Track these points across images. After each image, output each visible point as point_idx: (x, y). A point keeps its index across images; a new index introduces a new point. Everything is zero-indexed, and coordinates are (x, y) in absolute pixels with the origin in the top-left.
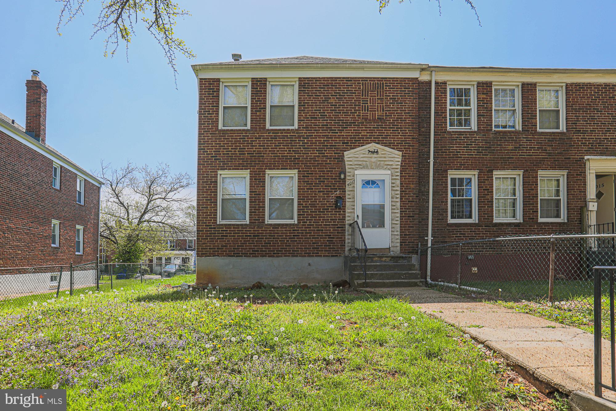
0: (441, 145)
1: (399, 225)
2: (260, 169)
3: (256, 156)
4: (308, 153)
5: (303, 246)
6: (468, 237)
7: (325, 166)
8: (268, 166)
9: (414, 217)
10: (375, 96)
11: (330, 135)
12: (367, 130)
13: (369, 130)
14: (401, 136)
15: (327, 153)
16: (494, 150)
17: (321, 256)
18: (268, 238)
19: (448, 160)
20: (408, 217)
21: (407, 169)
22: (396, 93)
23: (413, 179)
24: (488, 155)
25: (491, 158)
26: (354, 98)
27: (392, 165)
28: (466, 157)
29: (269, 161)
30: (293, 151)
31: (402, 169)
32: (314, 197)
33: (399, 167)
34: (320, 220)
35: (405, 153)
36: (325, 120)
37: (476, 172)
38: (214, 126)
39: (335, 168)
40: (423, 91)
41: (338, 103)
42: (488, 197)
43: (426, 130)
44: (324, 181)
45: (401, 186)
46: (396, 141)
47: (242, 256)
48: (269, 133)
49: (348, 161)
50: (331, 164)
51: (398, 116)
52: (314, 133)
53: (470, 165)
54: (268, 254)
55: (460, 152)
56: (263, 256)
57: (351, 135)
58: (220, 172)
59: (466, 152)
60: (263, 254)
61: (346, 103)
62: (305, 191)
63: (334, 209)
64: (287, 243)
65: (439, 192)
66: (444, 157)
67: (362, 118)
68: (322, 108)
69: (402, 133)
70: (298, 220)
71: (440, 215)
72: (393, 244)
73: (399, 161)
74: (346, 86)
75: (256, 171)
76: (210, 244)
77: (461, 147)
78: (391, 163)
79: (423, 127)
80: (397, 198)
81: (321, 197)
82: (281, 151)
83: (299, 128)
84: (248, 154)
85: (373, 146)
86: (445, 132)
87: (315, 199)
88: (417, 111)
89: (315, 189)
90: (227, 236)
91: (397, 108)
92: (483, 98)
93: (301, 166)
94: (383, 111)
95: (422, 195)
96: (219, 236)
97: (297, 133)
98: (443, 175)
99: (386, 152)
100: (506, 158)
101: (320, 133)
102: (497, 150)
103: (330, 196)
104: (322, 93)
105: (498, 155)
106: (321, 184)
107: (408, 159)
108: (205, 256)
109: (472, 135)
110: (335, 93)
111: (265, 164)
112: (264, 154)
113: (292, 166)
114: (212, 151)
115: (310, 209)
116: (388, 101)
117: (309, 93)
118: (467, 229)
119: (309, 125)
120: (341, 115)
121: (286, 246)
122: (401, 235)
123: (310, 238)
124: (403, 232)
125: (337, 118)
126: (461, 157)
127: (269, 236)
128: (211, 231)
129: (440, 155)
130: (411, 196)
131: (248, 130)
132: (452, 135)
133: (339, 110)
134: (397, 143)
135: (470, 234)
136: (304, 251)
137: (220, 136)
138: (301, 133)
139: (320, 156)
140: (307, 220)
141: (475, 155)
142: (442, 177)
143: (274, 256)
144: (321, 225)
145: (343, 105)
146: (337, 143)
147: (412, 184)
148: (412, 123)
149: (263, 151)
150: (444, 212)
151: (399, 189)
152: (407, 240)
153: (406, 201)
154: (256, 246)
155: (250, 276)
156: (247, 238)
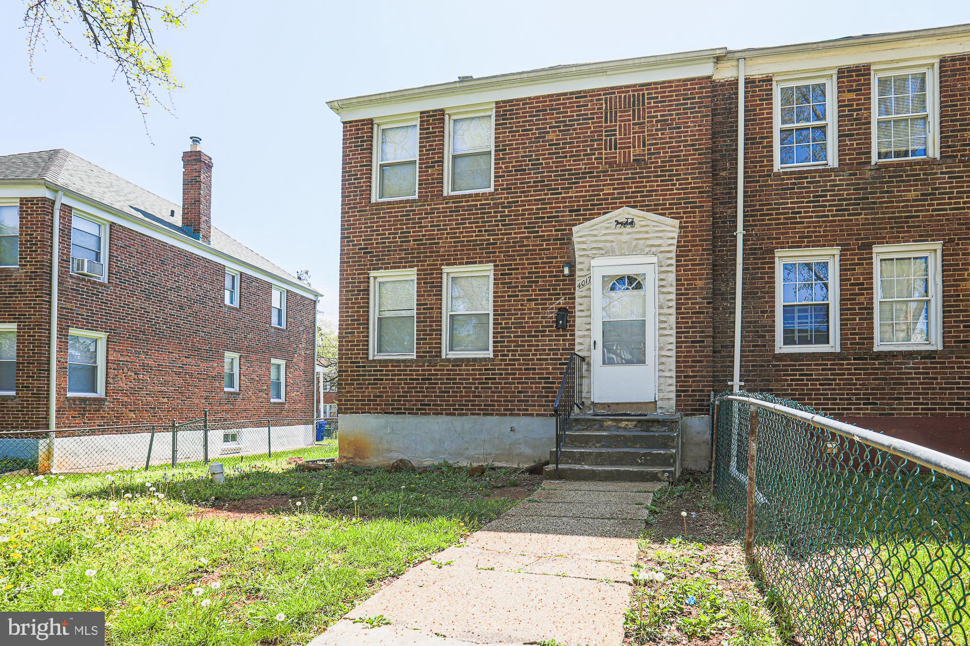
0: (761, 200)
1: (674, 359)
2: (432, 265)
3: (426, 244)
4: (511, 234)
5: (502, 397)
6: (818, 380)
7: (539, 254)
8: (445, 260)
9: (703, 342)
10: (629, 120)
11: (549, 199)
12: (614, 184)
13: (618, 184)
14: (677, 189)
15: (542, 231)
16: (875, 203)
17: (532, 415)
18: (446, 383)
19: (774, 229)
20: (692, 342)
21: (690, 251)
22: (669, 111)
23: (701, 270)
24: (860, 214)
25: (866, 219)
26: (590, 128)
27: (659, 246)
28: (813, 222)
29: (446, 251)
30: (486, 231)
31: (680, 251)
32: (520, 310)
33: (674, 248)
34: (531, 350)
35: (686, 222)
36: (539, 173)
37: (836, 251)
38: (364, 199)
39: (556, 258)
40: (723, 100)
41: (561, 139)
42: (862, 299)
43: (730, 174)
44: (538, 282)
45: (677, 285)
46: (668, 199)
47: (405, 413)
48: (447, 203)
49: (579, 243)
50: (549, 249)
51: (671, 152)
52: (521, 197)
53: (821, 236)
54: (445, 409)
55: (800, 213)
56: (437, 414)
57: (585, 196)
58: (373, 274)
59: (813, 212)
60: (437, 410)
61: (575, 138)
62: (506, 301)
63: (554, 331)
64: (475, 392)
65: (757, 293)
66: (766, 225)
67: (606, 163)
68: (534, 151)
69: (680, 184)
70: (494, 351)
71: (759, 337)
72: (661, 395)
73: (673, 238)
74: (577, 107)
75: (427, 270)
76: (358, 392)
77: (803, 202)
78: (657, 242)
79: (724, 169)
80: (669, 307)
81: (533, 309)
82: (467, 232)
83: (496, 190)
84: (414, 241)
85: (624, 213)
86: (769, 176)
87: (521, 314)
88: (710, 139)
89: (522, 296)
90: (382, 380)
91: (670, 138)
92: (849, 100)
93: (498, 257)
94: (644, 146)
95: (722, 299)
96: (370, 380)
97: (492, 199)
98: (765, 258)
99: (649, 223)
100: (901, 217)
101: (532, 196)
102: (881, 203)
103: (547, 308)
104: (534, 125)
105: (884, 213)
106: (531, 286)
107: (691, 232)
108: (351, 413)
109: (825, 176)
110: (556, 122)
111: (440, 256)
112: (438, 239)
113: (484, 257)
114: (360, 240)
115: (512, 332)
116: (653, 126)
117: (512, 127)
118: (816, 365)
119: (512, 184)
120: (567, 161)
121: (474, 396)
122: (677, 377)
123: (514, 383)
124: (682, 372)
125: (561, 166)
126: (803, 223)
127: (447, 379)
128: (359, 371)
129: (759, 220)
130: (697, 303)
131: (414, 201)
132: (783, 179)
133: (563, 153)
134: (670, 204)
135: (821, 375)
136: (503, 405)
137: (372, 214)
138: (499, 199)
139: (530, 237)
140: (508, 351)
141: (833, 216)
142: (762, 263)
143: (454, 414)
144: (533, 360)
145: (570, 143)
146: (561, 212)
147: (700, 279)
148: (699, 163)
149: (437, 234)
150: (768, 331)
151: (673, 289)
152: (690, 386)
153: (688, 313)
154: (426, 396)
155: (418, 447)
156: (413, 384)
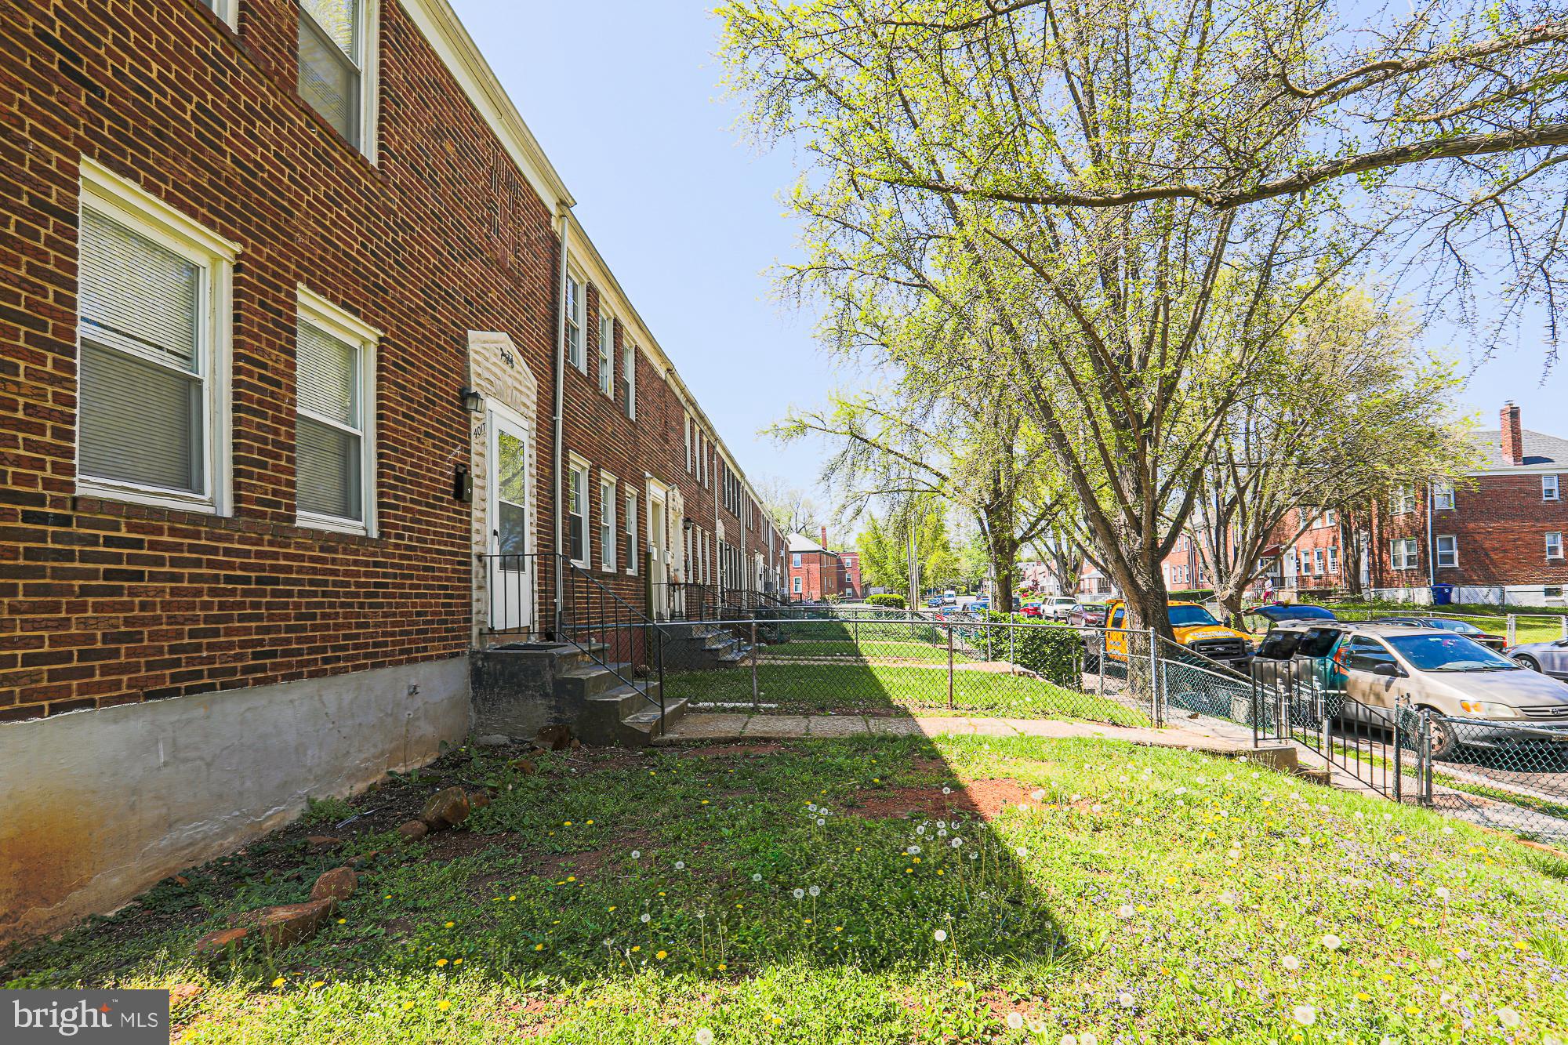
1: (537, 567)
2: (277, 263)
4: (405, 288)
7: (435, 351)
8: (306, 270)
10: (507, 206)
11: (445, 258)
12: (497, 290)
13: (500, 292)
14: (535, 338)
15: (439, 312)
18: (308, 593)
19: (569, 426)
21: (541, 426)
22: (530, 227)
23: (546, 454)
25: (597, 441)
26: (481, 179)
27: (527, 407)
28: (582, 429)
29: (307, 249)
30: (372, 252)
31: (538, 423)
32: (417, 447)
33: (535, 417)
34: (429, 533)
35: (540, 386)
37: (587, 464)
39: (453, 370)
41: (458, 167)
42: (598, 519)
44: (436, 402)
45: (537, 467)
46: (530, 347)
47: (211, 687)
48: (308, 124)
49: (474, 361)
50: (446, 351)
52: (417, 224)
53: (583, 446)
54: (308, 663)
55: (577, 415)
56: (292, 678)
57: (477, 287)
58: (90, 169)
59: (582, 418)
60: (290, 666)
61: (469, 180)
63: (452, 502)
64: (359, 615)
67: (492, 250)
68: (432, 154)
69: (537, 333)
70: (381, 525)
72: (533, 616)
73: (534, 403)
74: (471, 128)
75: (266, 269)
77: (578, 405)
78: (527, 402)
80: (534, 496)
81: (431, 452)
82: (343, 230)
83: (385, 175)
85: (506, 341)
87: (418, 457)
88: (550, 292)
89: (417, 420)
91: (531, 264)
92: (592, 317)
93: (389, 322)
94: (516, 257)
96: (93, 574)
97: (381, 191)
98: (568, 457)
99: (521, 369)
100: (608, 448)
101: (428, 234)
103: (445, 458)
104: (431, 102)
106: (429, 408)
107: (542, 401)
110: (453, 129)
111: (295, 252)
112: (291, 203)
113: (371, 309)
115: (408, 491)
116: (522, 235)
117: (407, 72)
119: (409, 189)
120: (461, 210)
121: (357, 626)
122: (539, 592)
124: (540, 585)
125: (456, 213)
126: (578, 427)
129: (567, 414)
130: (545, 496)
132: (571, 373)
133: (459, 191)
134: (531, 354)
136: (396, 645)
140: (405, 528)
141: (588, 428)
143: (323, 675)
144: (431, 551)
145: (465, 183)
146: (457, 292)
147: (546, 466)
149: (289, 191)
151: (535, 472)
152: (544, 604)
153: (542, 507)
154: (267, 630)
155: (248, 784)
156: (233, 592)
